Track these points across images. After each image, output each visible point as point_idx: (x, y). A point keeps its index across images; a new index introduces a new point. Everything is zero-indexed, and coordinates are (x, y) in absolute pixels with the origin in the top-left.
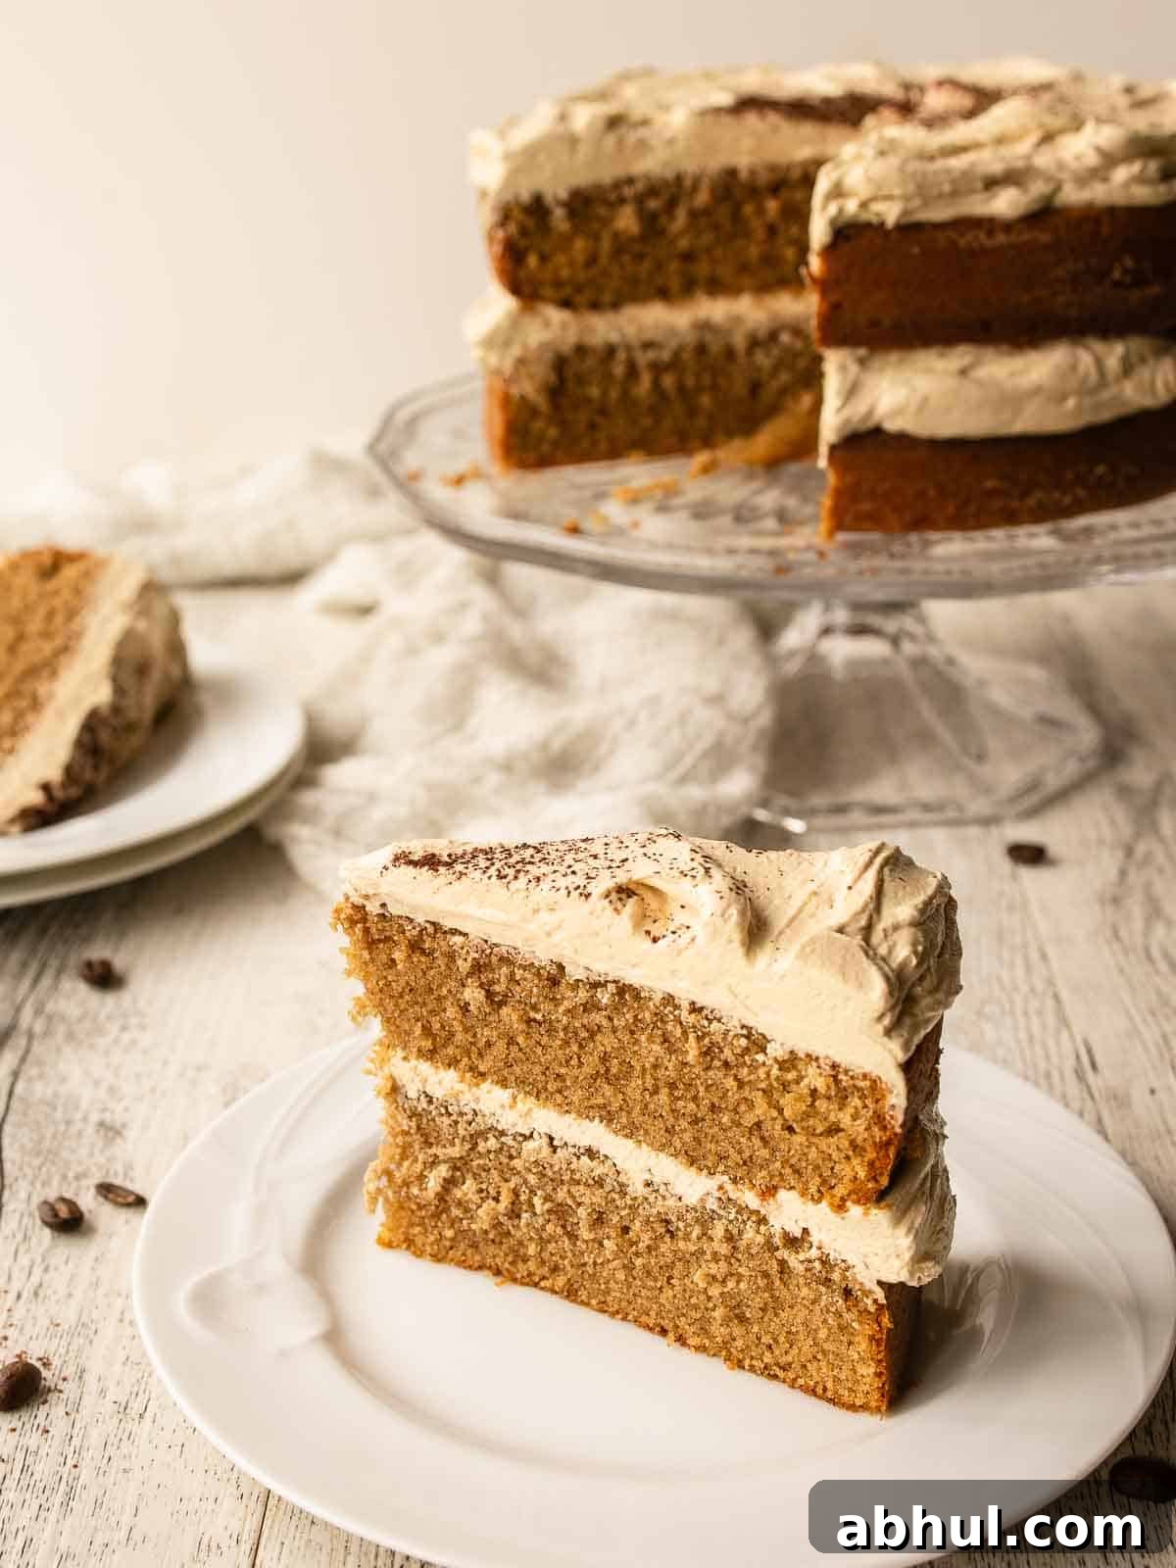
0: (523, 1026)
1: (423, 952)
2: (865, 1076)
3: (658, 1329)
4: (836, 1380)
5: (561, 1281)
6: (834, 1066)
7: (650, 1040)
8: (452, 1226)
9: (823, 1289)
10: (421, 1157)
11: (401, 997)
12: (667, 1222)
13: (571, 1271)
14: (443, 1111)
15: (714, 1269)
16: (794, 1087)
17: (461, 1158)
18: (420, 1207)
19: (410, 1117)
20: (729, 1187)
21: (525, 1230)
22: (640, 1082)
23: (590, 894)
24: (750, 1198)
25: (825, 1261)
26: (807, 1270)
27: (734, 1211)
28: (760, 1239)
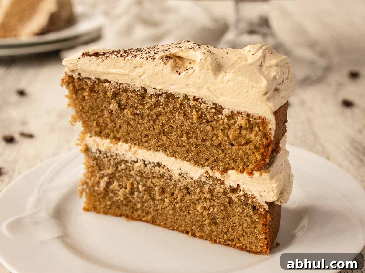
0: (132, 117)
1: (95, 92)
2: (260, 118)
3: (185, 231)
4: (251, 243)
5: (150, 217)
6: (248, 115)
7: (179, 115)
8: (110, 200)
9: (245, 207)
10: (98, 175)
11: (88, 112)
12: (188, 189)
13: (153, 213)
14: (105, 156)
15: (205, 205)
16: (233, 127)
17: (112, 174)
18: (98, 194)
19: (93, 160)
20: (210, 171)
21: (136, 199)
22: (176, 133)
23: (155, 58)
24: (218, 175)
25: (246, 196)
26: (239, 200)
27: (211, 180)
28: (221, 190)
